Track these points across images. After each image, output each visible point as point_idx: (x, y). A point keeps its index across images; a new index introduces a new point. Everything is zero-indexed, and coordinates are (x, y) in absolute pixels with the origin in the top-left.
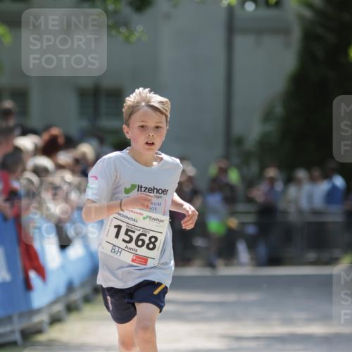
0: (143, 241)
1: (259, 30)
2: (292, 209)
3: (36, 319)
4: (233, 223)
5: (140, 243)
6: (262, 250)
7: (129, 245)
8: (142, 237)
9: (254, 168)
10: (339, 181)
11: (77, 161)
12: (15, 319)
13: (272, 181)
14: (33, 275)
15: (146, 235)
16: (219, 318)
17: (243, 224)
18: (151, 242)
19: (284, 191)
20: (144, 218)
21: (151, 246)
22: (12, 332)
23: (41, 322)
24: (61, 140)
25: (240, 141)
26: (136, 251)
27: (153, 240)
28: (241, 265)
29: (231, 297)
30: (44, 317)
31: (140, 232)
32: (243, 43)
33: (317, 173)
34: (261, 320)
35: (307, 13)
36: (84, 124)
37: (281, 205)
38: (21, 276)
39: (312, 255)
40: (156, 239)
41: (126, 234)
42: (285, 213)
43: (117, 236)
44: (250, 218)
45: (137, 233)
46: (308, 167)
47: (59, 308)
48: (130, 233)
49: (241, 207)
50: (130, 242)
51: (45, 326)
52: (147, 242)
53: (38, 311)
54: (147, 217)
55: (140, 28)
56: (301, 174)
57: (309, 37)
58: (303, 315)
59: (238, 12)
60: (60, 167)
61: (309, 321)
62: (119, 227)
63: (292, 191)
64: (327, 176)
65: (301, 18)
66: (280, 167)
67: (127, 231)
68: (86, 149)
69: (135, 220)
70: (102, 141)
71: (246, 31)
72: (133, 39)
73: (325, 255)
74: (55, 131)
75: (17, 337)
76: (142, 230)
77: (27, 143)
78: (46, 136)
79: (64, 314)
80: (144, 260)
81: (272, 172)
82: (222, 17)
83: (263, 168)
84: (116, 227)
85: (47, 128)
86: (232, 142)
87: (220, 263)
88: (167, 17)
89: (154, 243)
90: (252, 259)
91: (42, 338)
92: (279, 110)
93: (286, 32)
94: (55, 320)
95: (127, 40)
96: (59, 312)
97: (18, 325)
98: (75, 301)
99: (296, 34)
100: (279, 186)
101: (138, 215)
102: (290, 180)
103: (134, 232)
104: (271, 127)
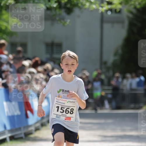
0: (68, 111)
1: (113, 22)
3: (30, 129)
4: (103, 93)
5: (67, 112)
6: (114, 104)
7: (63, 114)
8: (68, 110)
11: (45, 70)
12: (22, 129)
13: (118, 78)
14: (29, 112)
15: (69, 109)
16: (98, 129)
17: (107, 94)
18: (71, 111)
19: (122, 82)
21: (72, 112)
22: (21, 134)
23: (32, 130)
24: (39, 62)
25: (105, 63)
26: (66, 115)
27: (72, 110)
28: (106, 109)
29: (102, 121)
30: (33, 128)
31: (67, 108)
32: (106, 26)
34: (114, 130)
35: (131, 16)
36: (48, 56)
38: (24, 113)
40: (73, 109)
41: (61, 109)
42: (123, 90)
43: (58, 111)
44: (110, 92)
45: (66, 108)
46: (131, 73)
47: (38, 125)
48: (62, 109)
49: (106, 88)
50: (63, 112)
51: (33, 132)
52: (70, 111)
53: (31, 126)
55: (68, 21)
56: (128, 75)
57: (131, 24)
58: (129, 128)
59: (105, 14)
60: (39, 72)
61: (131, 130)
62: (58, 107)
63: (125, 81)
64: (138, 76)
65: (128, 17)
66: (121, 73)
67: (62, 108)
68: (49, 66)
69: (64, 104)
70: (54, 62)
72: (66, 24)
73: (137, 106)
74: (37, 59)
75: (23, 135)
76: (67, 107)
77: (26, 63)
78: (34, 61)
79: (40, 127)
80: (70, 118)
81: (117, 75)
82: (99, 17)
83: (114, 74)
84: (57, 107)
85: (34, 58)
86: (103, 63)
87: (98, 108)
88: (79, 16)
89: (72, 111)
90: (110, 107)
91: (32, 136)
92: (120, 51)
93: (123, 22)
94: (37, 129)
96: (38, 126)
97: (23, 131)
98: (44, 122)
99: (126, 23)
100: (120, 80)
101: (65, 101)
102: (124, 77)
103: (64, 108)
104: (117, 58)
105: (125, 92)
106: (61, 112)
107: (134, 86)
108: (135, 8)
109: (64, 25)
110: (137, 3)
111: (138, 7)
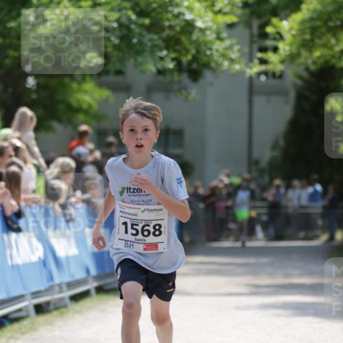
0: (149, 231)
2: (290, 205)
5: (146, 233)
7: (138, 237)
8: (146, 228)
9: (266, 179)
13: (278, 187)
15: (149, 226)
18: (156, 230)
19: (286, 194)
20: (143, 212)
21: (157, 233)
26: (145, 241)
28: (258, 240)
31: (143, 224)
35: (299, 82)
37: (284, 202)
40: (160, 225)
41: (132, 228)
42: (286, 207)
43: (126, 232)
44: (264, 211)
45: (141, 225)
48: (135, 227)
49: (259, 204)
50: (137, 234)
52: (152, 230)
54: (145, 209)
56: (296, 183)
57: (300, 98)
62: (125, 224)
65: (295, 85)
67: (132, 225)
76: (144, 222)
80: (155, 246)
81: (277, 182)
89: (159, 230)
90: (265, 236)
92: (282, 143)
93: (286, 94)
99: (292, 95)
100: (282, 190)
102: (289, 186)
106: (132, 234)
108: (307, 69)
109: (186, 99)
110: (310, 62)
111: (313, 68)
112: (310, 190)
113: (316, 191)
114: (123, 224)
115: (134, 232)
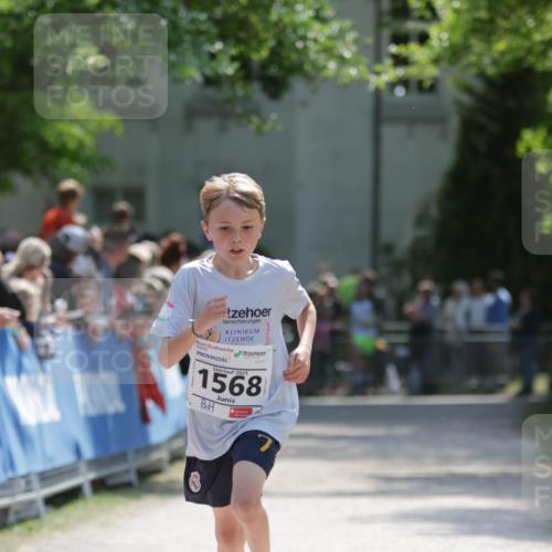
0: (241, 387)
1: (411, 120)
2: (449, 327)
3: (155, 456)
4: (382, 344)
5: (236, 390)
6: (415, 376)
7: (222, 395)
8: (238, 381)
9: (406, 279)
10: (504, 295)
12: (131, 455)
13: (427, 294)
14: (150, 405)
15: (243, 378)
16: (367, 455)
17: (393, 345)
18: (252, 385)
19: (442, 306)
20: (236, 355)
21: (254, 390)
22: (127, 471)
23: (160, 460)
24: (183, 248)
25: (389, 249)
26: (234, 401)
27: (255, 381)
28: (392, 393)
29: (379, 431)
30: (163, 454)
31: (234, 375)
32: (391, 133)
33: (478, 284)
34: (415, 458)
35: (467, 99)
38: (136, 406)
39: (473, 382)
40: (259, 379)
41: (215, 380)
42: (443, 332)
43: (204, 385)
44: (404, 339)
45: (230, 377)
46: (469, 279)
48: (220, 378)
49: (391, 326)
50: (222, 390)
51: (165, 465)
52: (246, 385)
53: (157, 447)
54: (240, 352)
55: (273, 116)
56: (461, 286)
57: (469, 127)
58: (463, 452)
59: (386, 97)
61: (470, 459)
62: (204, 372)
63: (450, 306)
65: (459, 104)
66: (436, 280)
67: (216, 375)
69: (224, 360)
71: (395, 120)
72: (266, 128)
73: (489, 382)
74: (176, 237)
75: (132, 477)
76: (235, 371)
78: (165, 243)
80: (247, 410)
81: (426, 285)
83: (416, 281)
85: (166, 234)
86: (381, 250)
88: (304, 104)
89: (257, 386)
90: (403, 386)
91: (161, 478)
92: (434, 212)
93: (442, 120)
94: (176, 458)
95: (259, 131)
97: (133, 464)
99: (454, 122)
100: (435, 301)
102: (447, 294)
103: (225, 376)
104: (425, 232)
105: (450, 338)
106: (214, 390)
107: (478, 320)
108: (482, 75)
110: (487, 61)
111: (491, 71)
112: (489, 300)
113: (499, 302)
114: (200, 372)
115: (218, 386)
